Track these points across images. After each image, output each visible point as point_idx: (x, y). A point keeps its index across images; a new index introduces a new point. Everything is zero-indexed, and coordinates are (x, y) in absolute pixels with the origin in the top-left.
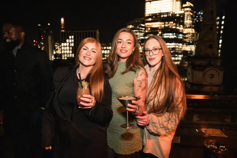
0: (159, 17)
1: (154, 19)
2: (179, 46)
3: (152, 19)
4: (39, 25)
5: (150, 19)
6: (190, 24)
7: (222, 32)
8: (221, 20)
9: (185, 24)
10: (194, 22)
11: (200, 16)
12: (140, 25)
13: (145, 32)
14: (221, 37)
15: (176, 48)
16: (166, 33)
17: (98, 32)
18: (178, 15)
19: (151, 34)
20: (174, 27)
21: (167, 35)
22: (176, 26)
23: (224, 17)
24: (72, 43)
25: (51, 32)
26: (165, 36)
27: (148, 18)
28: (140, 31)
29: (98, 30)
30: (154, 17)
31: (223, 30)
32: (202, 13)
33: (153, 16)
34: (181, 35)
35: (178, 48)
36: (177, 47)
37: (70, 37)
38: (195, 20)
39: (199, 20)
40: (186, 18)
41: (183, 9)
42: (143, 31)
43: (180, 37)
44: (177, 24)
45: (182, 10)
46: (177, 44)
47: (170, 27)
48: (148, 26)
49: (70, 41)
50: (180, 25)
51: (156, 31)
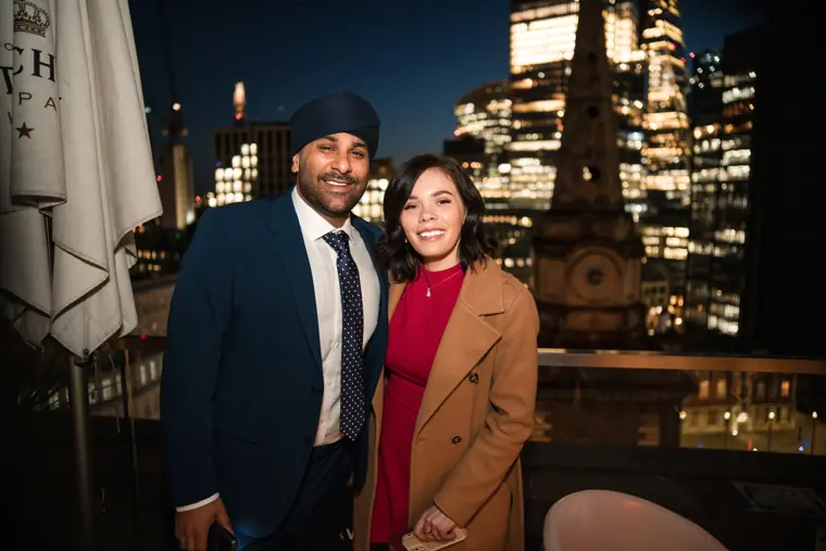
0: (559, 73)
1: (542, 83)
2: (631, 174)
3: (536, 84)
4: (147, 110)
5: (528, 83)
10: (688, 90)
11: (712, 69)
13: (512, 127)
18: (624, 67)
19: (532, 133)
22: (619, 104)
24: (251, 168)
25: (185, 133)
27: (522, 80)
30: (541, 75)
32: (717, 59)
33: (539, 71)
34: (636, 135)
35: (627, 180)
36: (624, 176)
37: (245, 149)
38: (692, 81)
39: (708, 82)
40: (654, 75)
41: (644, 46)
43: (633, 141)
44: (623, 97)
45: (639, 48)
46: (624, 166)
48: (523, 108)
49: (246, 162)
50: (632, 99)
51: (549, 122)
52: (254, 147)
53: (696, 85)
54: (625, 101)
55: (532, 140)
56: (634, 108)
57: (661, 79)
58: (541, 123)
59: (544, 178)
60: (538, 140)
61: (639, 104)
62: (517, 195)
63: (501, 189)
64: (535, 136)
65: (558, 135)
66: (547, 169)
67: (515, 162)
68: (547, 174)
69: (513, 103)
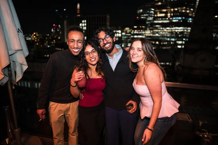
0: (169, 0)
1: (164, 3)
2: (187, 30)
3: (162, 4)
4: (57, 11)
5: (160, 4)
12: (150, 9)
15: (185, 32)
16: (175, 17)
17: (108, 17)
20: (184, 11)
21: (176, 19)
22: (186, 10)
24: (84, 26)
25: (67, 17)
26: (174, 20)
27: (158, 3)
28: (151, 15)
29: (108, 15)
30: (164, 1)
34: (190, 19)
35: (186, 32)
36: (185, 30)
37: (83, 21)
42: (153, 15)
43: (189, 20)
44: (187, 8)
46: (186, 28)
47: (180, 11)
49: (83, 25)
52: (85, 21)
55: (160, 20)
59: (162, 31)
60: (162, 20)
61: (192, 10)
62: (154, 35)
63: (150, 34)
65: (167, 19)
66: (164, 28)
67: (154, 26)
68: (163, 30)
69: (155, 10)
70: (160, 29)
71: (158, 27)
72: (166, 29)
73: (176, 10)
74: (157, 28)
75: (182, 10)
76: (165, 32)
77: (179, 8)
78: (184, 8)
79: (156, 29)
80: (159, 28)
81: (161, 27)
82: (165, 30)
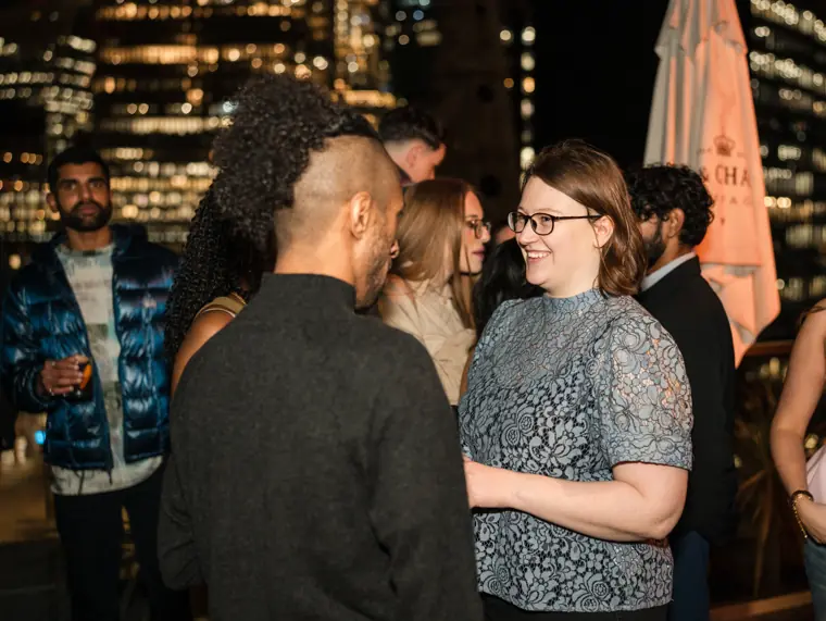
3: (142, 13)
5: (131, 11)
6: (369, 59)
7: (527, 109)
8: (518, 47)
9: (341, 52)
10: (389, 45)
11: (418, 15)
12: (62, 40)
13: (97, 87)
14: (527, 136)
19: (138, 102)
20: (279, 68)
22: (289, 61)
23: (529, 35)
27: (124, 4)
28: (65, 79)
31: (532, 97)
38: (392, 31)
39: (413, 36)
40: (341, 17)
42: (84, 81)
44: (296, 49)
47: (257, 64)
48: (117, 57)
50: (311, 54)
51: (170, 84)
53: (396, 38)
54: (300, 57)
55: (138, 115)
56: (313, 68)
57: (348, 22)
58: (154, 85)
59: (161, 185)
60: (149, 115)
61: (320, 63)
64: (144, 109)
65: (186, 108)
66: (169, 169)
67: (106, 155)
68: (168, 178)
69: (100, 45)
70: (148, 176)
71: (135, 161)
72: (182, 169)
73: (229, 63)
74: (124, 169)
75: (267, 60)
76: (181, 191)
77: (251, 49)
78: (279, 49)
79: (122, 175)
80: (139, 168)
81: (152, 160)
82: (180, 181)
